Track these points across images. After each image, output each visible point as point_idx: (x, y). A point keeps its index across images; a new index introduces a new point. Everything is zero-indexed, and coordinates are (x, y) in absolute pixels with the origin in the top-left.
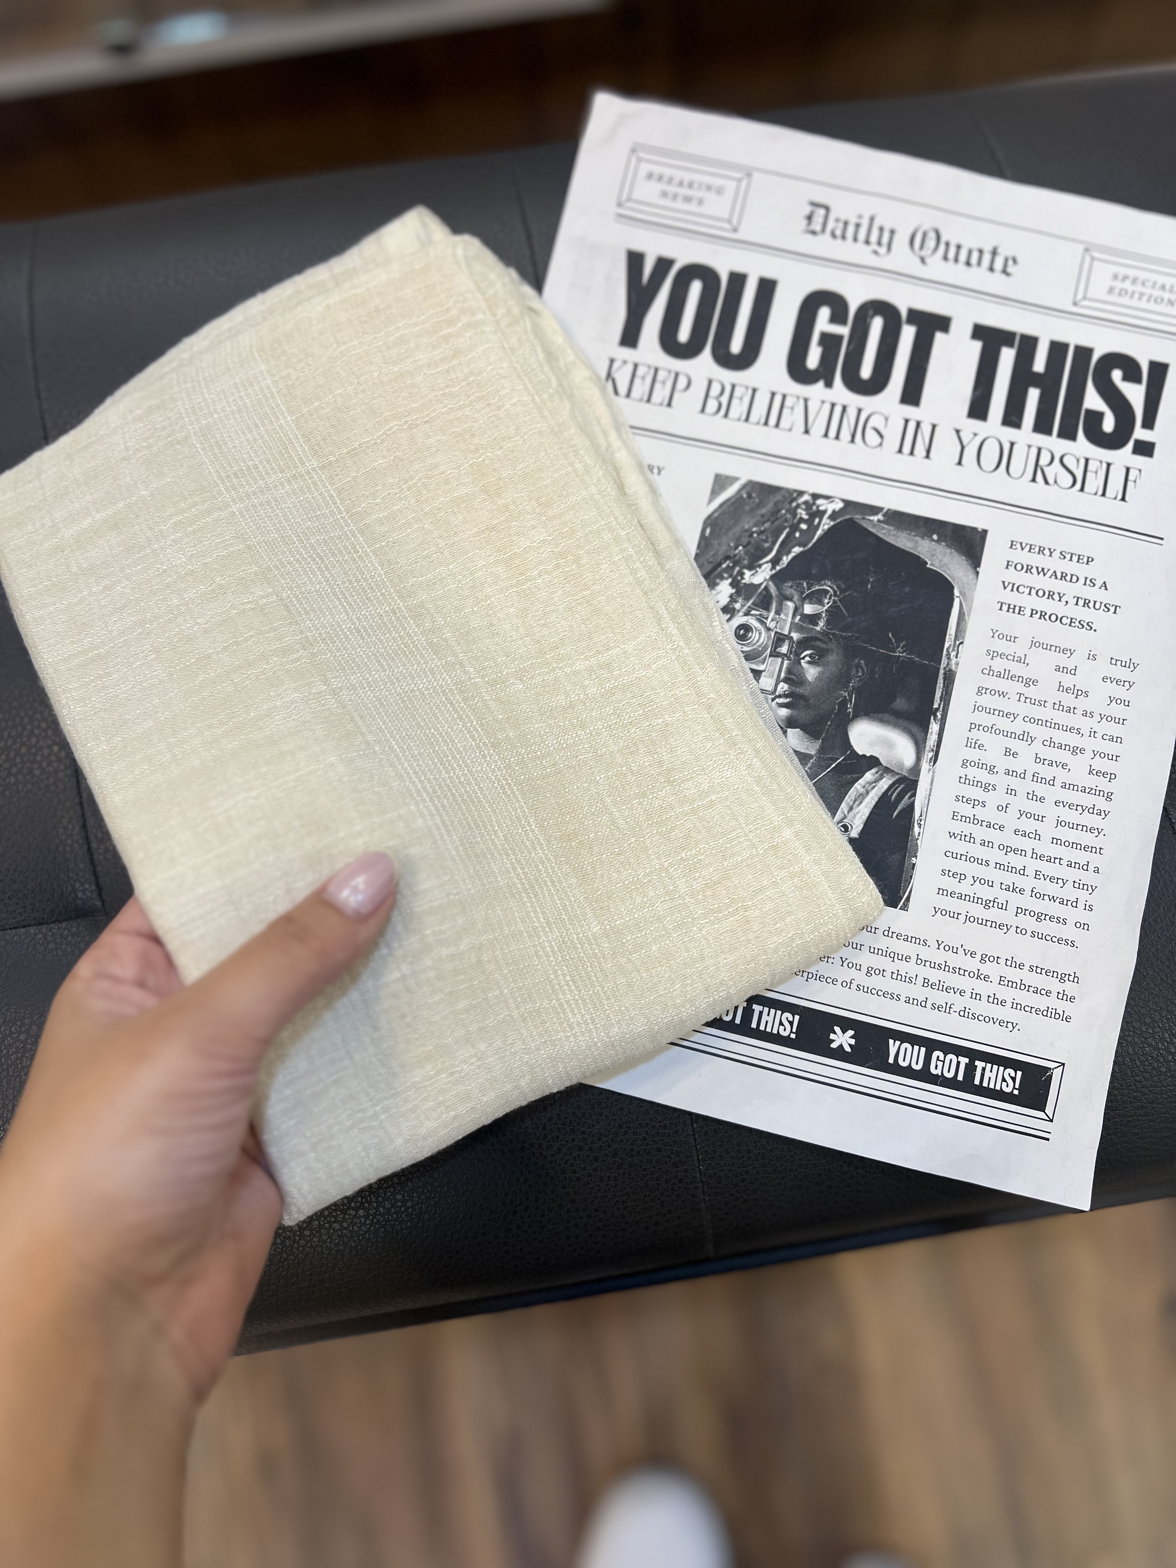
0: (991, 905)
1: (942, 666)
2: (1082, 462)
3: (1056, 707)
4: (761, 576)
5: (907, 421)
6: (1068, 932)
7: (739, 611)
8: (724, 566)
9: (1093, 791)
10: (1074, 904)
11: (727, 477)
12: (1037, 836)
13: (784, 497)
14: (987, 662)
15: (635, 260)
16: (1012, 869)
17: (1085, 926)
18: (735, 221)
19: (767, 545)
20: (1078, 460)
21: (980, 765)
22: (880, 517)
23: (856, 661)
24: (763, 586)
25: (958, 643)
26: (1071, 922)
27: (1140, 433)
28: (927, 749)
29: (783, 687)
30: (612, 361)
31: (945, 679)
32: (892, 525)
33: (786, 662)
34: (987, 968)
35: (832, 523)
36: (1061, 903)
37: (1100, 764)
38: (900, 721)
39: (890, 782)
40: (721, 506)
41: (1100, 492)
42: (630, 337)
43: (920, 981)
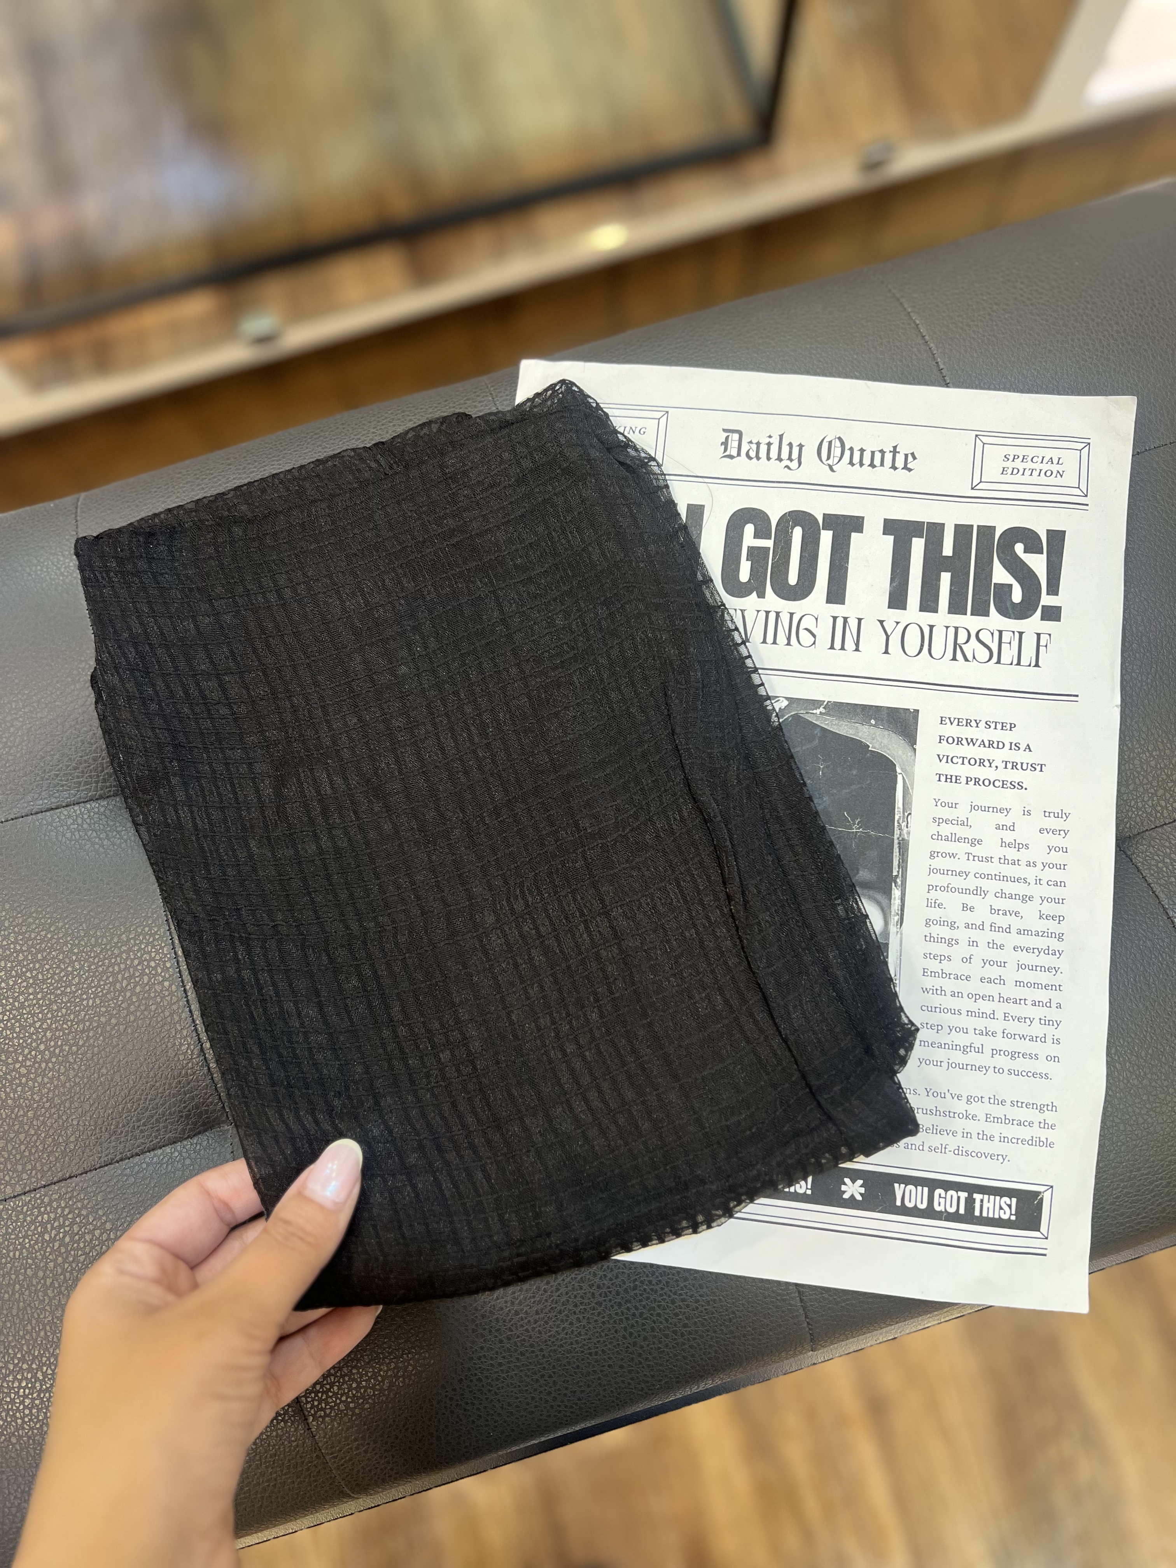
1: (896, 837)
9: (1046, 934)
10: (1043, 1040)
14: (934, 829)
16: (982, 1015)
21: (942, 923)
26: (1042, 1057)
28: (893, 913)
32: (833, 716)
36: (1031, 1040)
41: (1015, 662)
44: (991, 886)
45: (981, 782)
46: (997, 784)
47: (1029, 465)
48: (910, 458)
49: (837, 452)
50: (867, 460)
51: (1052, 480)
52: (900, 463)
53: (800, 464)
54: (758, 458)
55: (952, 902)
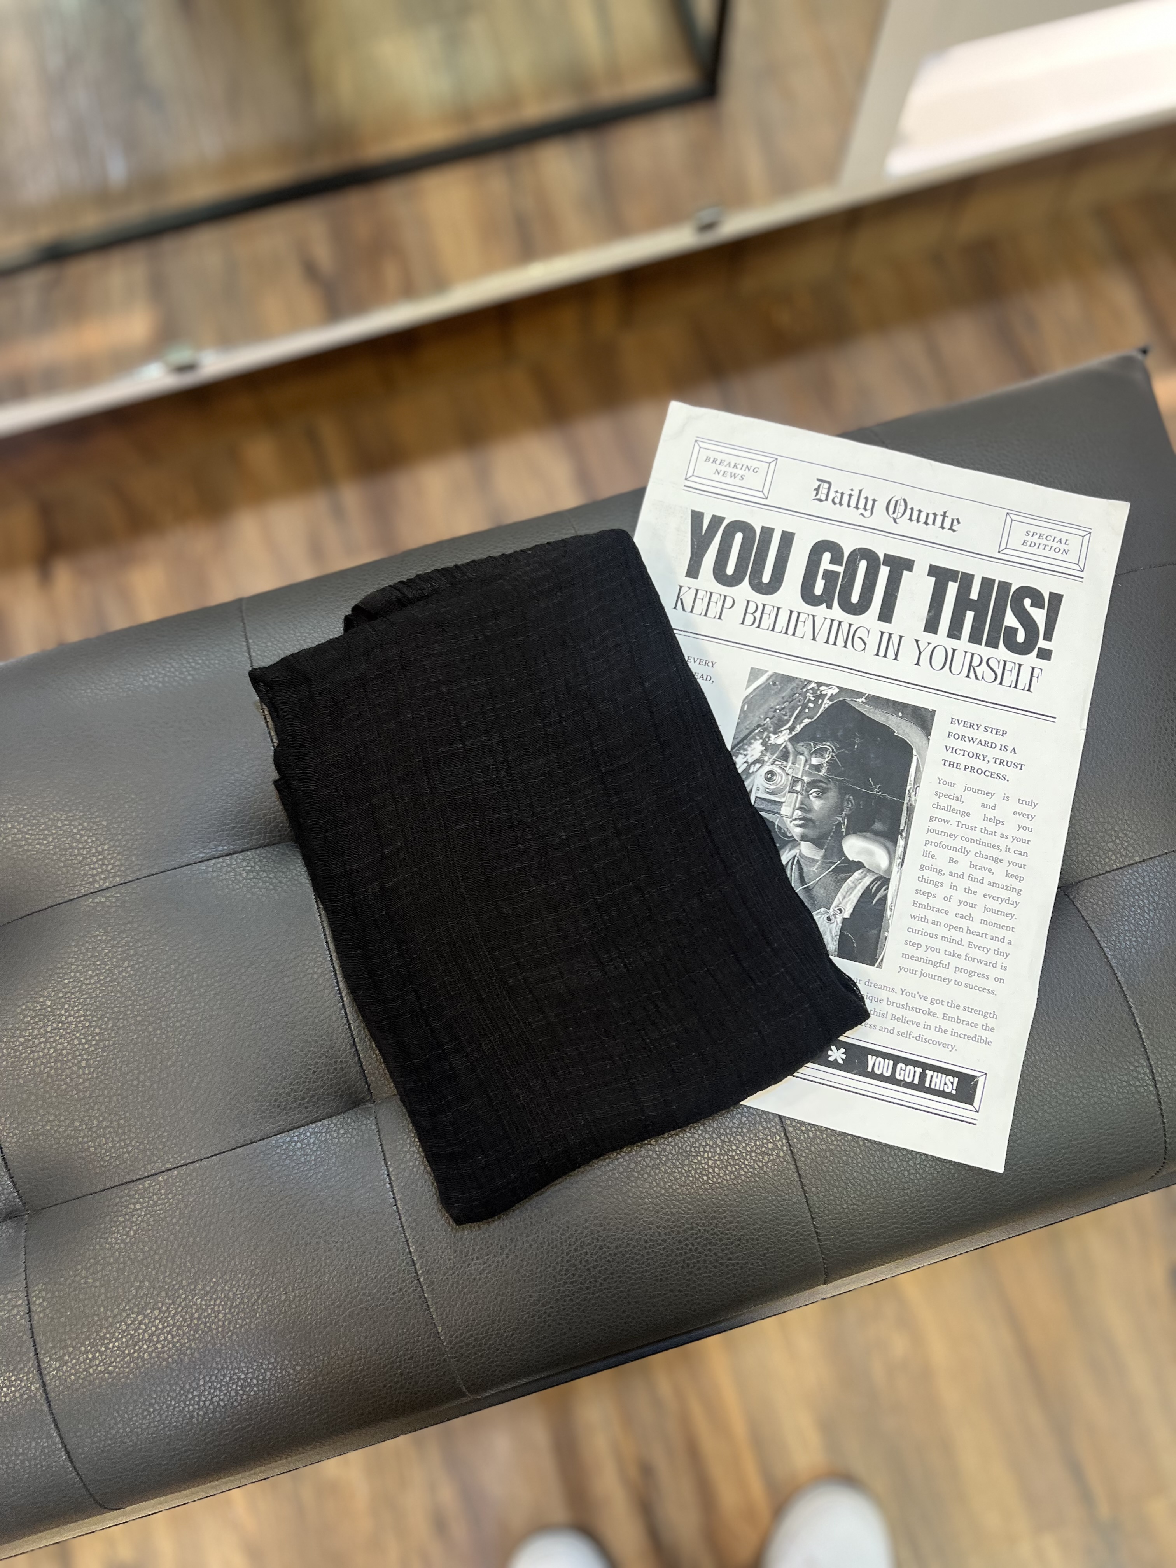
0: (938, 965)
1: (905, 802)
2: (1002, 663)
3: (983, 831)
4: (782, 738)
5: (882, 633)
6: (990, 984)
7: (767, 762)
8: (757, 731)
11: (759, 670)
12: (971, 918)
13: (798, 685)
14: (936, 799)
15: (697, 517)
16: (953, 941)
17: (1001, 981)
18: (766, 492)
19: (786, 718)
20: (999, 662)
22: (863, 699)
23: (847, 797)
24: (783, 746)
25: (916, 786)
26: (992, 977)
27: (1042, 644)
28: (896, 857)
29: (798, 813)
30: (681, 587)
31: (907, 810)
33: (800, 797)
34: (934, 1008)
35: (831, 703)
37: (1012, 870)
38: (878, 838)
39: (872, 879)
40: (755, 690)
41: (1013, 685)
42: (693, 571)
43: (889, 1016)
44: (974, 848)
45: (975, 771)
46: (987, 773)
47: (1044, 542)
48: (955, 522)
49: (902, 509)
50: (923, 518)
51: (1058, 556)
52: (947, 524)
53: (872, 513)
54: (841, 504)
55: (942, 857)
